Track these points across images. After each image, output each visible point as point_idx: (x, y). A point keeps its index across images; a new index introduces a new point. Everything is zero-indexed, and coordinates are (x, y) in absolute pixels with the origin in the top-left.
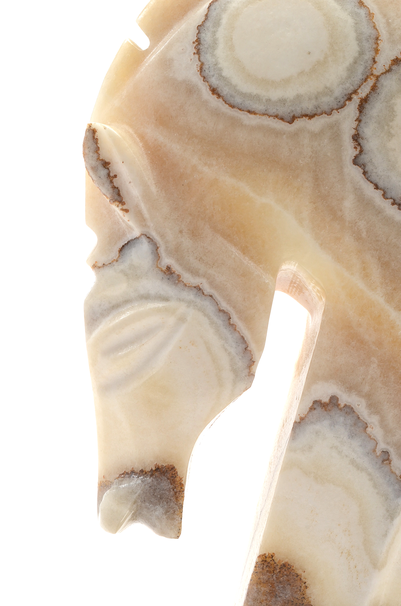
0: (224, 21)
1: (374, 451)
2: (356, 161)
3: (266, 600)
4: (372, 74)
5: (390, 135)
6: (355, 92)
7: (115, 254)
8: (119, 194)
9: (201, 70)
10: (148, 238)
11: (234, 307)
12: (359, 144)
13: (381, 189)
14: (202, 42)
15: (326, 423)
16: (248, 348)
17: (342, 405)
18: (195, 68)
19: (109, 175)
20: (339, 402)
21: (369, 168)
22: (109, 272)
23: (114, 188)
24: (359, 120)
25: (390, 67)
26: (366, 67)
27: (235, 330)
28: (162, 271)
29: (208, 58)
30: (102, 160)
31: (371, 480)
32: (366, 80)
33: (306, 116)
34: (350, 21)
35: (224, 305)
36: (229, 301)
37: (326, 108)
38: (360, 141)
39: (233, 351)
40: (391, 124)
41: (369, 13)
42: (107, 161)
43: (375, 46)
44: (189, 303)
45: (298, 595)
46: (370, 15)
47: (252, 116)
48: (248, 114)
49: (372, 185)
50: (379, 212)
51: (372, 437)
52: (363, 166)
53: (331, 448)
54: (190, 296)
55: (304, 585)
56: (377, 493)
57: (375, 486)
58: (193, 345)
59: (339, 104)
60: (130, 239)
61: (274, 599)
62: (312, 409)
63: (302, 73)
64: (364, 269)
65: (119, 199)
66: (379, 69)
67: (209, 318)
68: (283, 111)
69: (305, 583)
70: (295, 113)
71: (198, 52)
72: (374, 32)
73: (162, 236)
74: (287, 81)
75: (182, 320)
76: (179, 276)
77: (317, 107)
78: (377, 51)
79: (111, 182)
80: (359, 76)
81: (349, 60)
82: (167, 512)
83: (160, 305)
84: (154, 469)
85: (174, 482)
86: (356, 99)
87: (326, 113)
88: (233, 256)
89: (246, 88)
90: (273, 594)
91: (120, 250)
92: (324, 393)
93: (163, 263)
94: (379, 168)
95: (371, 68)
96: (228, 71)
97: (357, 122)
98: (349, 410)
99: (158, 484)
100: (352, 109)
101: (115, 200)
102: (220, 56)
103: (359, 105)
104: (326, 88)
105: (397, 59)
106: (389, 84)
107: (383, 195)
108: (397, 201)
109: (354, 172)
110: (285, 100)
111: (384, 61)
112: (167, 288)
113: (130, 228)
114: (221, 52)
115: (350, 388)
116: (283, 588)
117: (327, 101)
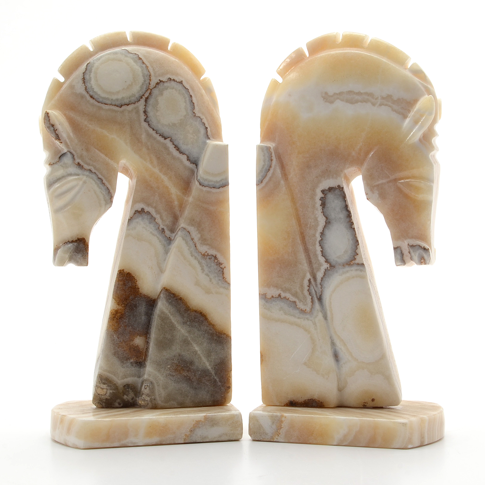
0: (93, 70)
1: (159, 228)
2: (145, 121)
3: (122, 287)
4: (149, 89)
5: (157, 111)
6: (143, 95)
7: (57, 159)
8: (58, 137)
9: (86, 89)
10: (70, 152)
11: (104, 177)
12: (146, 114)
13: (155, 130)
14: (85, 79)
15: (140, 218)
16: (110, 192)
17: (146, 212)
18: (83, 88)
19: (54, 129)
20: (145, 210)
21: (150, 123)
22: (56, 166)
23: (56, 134)
24: (145, 105)
25: (155, 86)
26: (147, 86)
27: (105, 185)
28: (76, 164)
29: (88, 85)
30: (51, 124)
31: (158, 239)
32: (147, 91)
33: (126, 105)
34: (140, 69)
35: (100, 176)
36: (102, 175)
37: (133, 101)
38: (146, 113)
39: (104, 193)
40: (157, 106)
42: (53, 124)
43: (149, 78)
44: (87, 176)
45: (134, 285)
46: (147, 67)
48: (105, 105)
49: (152, 129)
50: (155, 139)
51: (158, 223)
52: (148, 122)
53: (143, 228)
54: (87, 173)
56: (161, 244)
57: (160, 242)
58: (89, 191)
59: (138, 100)
60: (63, 153)
61: (125, 286)
62: (135, 213)
63: (124, 89)
64: (151, 160)
65: (58, 138)
66: (152, 86)
67: (95, 181)
68: (117, 103)
69: (136, 279)
70: (122, 104)
71: (84, 83)
72: (149, 73)
73: (76, 151)
74: (118, 92)
75: (85, 182)
76: (83, 166)
77: (130, 101)
78: (150, 80)
79: (55, 132)
80: (144, 89)
81: (141, 84)
82: (82, 256)
83: (76, 177)
84: (77, 240)
85: (85, 244)
86: (144, 98)
87: (133, 103)
88: (102, 158)
89: (103, 95)
90: (124, 284)
91: (59, 158)
92: (139, 207)
93: (76, 162)
94: (154, 123)
95: (149, 86)
96: (96, 89)
97: (145, 106)
98: (148, 213)
99: (79, 245)
100: (143, 101)
101: (57, 139)
102: (93, 83)
103: (145, 100)
104: (133, 94)
105: (158, 82)
106: (156, 92)
107: (156, 133)
108: (161, 134)
109: (145, 125)
110: (118, 99)
111: (153, 83)
112: (78, 171)
113: (63, 149)
114: (93, 82)
115: (148, 205)
116: (128, 282)
117: (133, 99)
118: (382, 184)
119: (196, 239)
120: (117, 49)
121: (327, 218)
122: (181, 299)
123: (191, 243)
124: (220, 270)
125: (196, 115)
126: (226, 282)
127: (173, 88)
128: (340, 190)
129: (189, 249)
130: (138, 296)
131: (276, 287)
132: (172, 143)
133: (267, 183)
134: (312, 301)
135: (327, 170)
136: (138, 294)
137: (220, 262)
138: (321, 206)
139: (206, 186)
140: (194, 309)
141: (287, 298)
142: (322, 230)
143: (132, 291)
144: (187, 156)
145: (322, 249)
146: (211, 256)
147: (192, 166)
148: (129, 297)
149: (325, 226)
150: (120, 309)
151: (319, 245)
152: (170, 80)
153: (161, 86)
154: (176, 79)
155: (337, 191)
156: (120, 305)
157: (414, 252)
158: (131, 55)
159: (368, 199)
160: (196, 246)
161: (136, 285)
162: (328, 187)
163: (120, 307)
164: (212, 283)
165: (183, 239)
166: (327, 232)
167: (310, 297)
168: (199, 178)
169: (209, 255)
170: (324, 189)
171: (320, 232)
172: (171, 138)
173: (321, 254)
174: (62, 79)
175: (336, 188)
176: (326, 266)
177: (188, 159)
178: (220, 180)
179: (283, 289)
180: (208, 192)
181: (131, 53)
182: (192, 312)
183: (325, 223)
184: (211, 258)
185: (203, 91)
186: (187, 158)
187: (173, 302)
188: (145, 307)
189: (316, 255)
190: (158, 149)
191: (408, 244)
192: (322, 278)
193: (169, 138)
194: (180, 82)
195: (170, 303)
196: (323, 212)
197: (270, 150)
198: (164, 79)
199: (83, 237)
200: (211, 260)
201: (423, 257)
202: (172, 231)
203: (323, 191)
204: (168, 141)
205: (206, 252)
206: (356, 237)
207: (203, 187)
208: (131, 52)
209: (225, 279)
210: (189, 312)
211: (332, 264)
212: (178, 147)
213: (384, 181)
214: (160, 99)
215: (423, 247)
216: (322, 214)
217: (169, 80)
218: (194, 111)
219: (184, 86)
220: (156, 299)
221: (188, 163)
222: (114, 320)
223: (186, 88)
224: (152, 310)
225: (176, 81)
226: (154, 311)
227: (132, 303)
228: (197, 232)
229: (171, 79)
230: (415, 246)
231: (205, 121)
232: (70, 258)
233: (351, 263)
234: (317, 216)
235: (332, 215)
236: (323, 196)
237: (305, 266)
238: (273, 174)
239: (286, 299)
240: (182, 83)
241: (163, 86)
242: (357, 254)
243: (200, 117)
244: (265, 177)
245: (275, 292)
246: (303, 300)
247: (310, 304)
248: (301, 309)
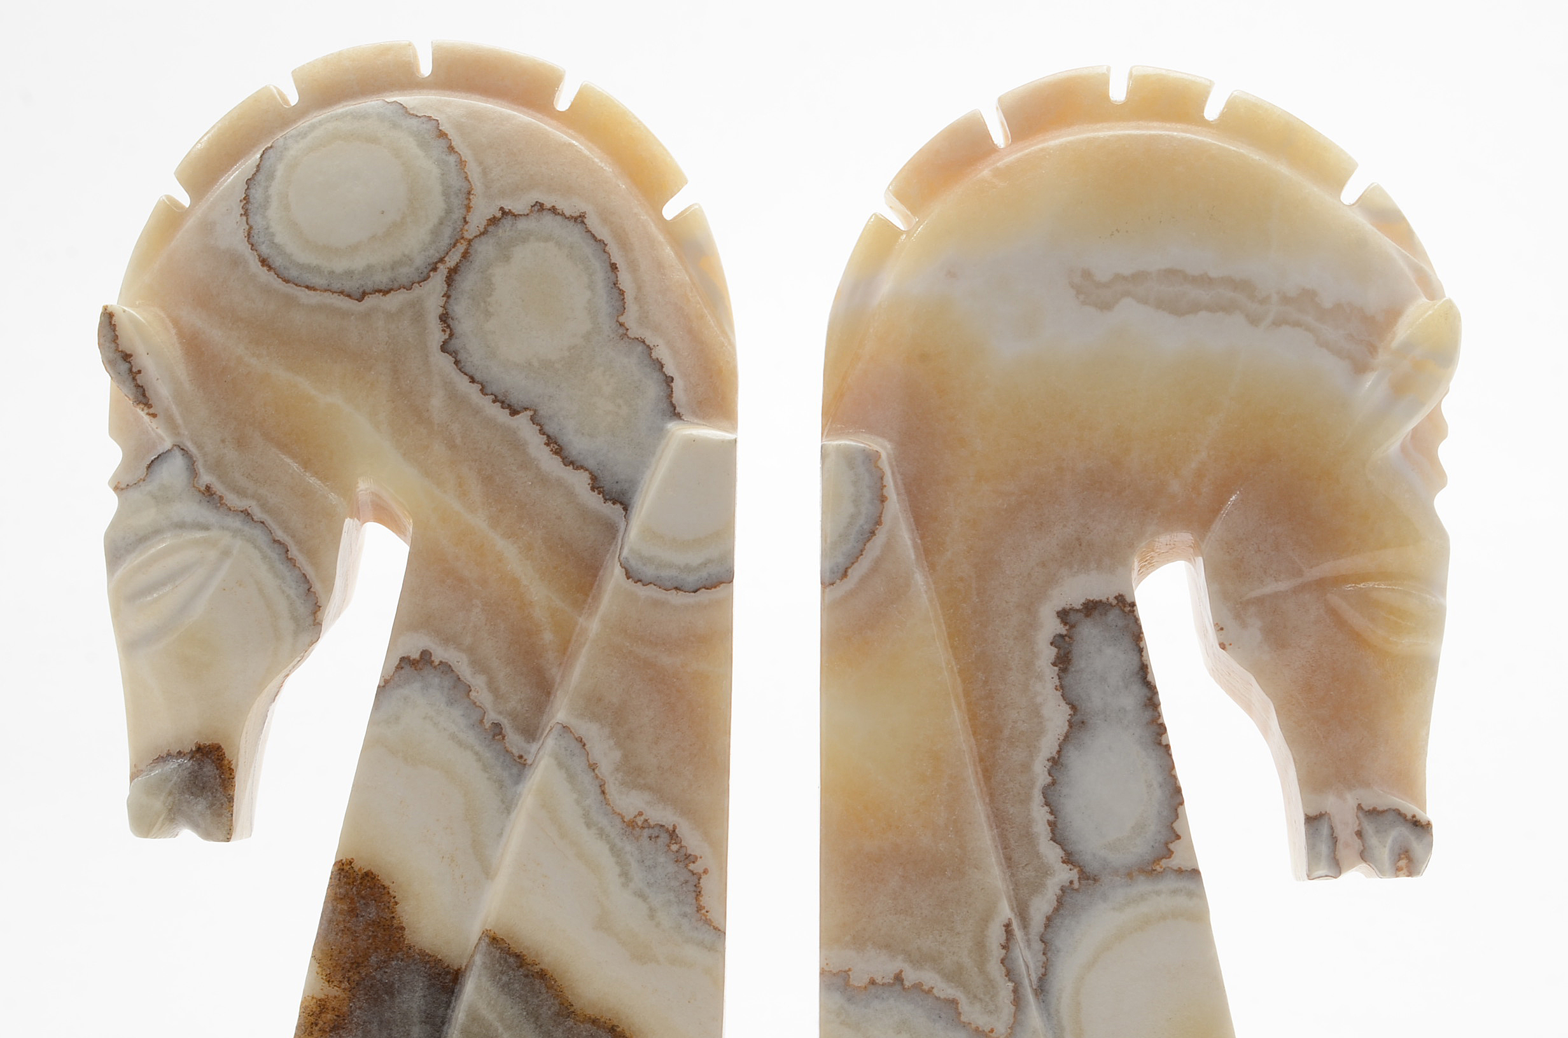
0: (279, 173)
1: (481, 721)
2: (444, 348)
3: (344, 921)
4: (463, 238)
5: (488, 314)
6: (442, 260)
7: (141, 471)
8: (144, 395)
9: (249, 236)
10: (182, 449)
11: (293, 537)
12: (449, 326)
13: (478, 383)
14: (251, 200)
15: (417, 685)
16: (312, 589)
17: (437, 663)
18: (241, 234)
19: (131, 370)
20: (433, 658)
21: (462, 356)
22: (134, 495)
23: (138, 386)
24: (447, 296)
25: (485, 228)
26: (455, 229)
27: (295, 566)
28: (200, 491)
29: (257, 221)
30: (122, 351)
31: (479, 760)
32: (455, 245)
33: (379, 291)
34: (436, 171)
35: (280, 534)
36: (286, 529)
37: (404, 281)
38: (450, 321)
39: (292, 593)
40: (489, 300)
41: (461, 160)
42: (128, 352)
43: (466, 202)
44: (236, 533)
45: (388, 916)
46: (462, 163)
47: (312, 293)
48: (306, 290)
49: (467, 377)
50: (477, 411)
51: (478, 704)
52: (454, 354)
53: (425, 718)
54: (236, 523)
55: (393, 900)
56: (489, 779)
57: (485, 768)
58: (240, 585)
59: (422, 276)
60: (161, 452)
61: (354, 919)
62: (399, 667)
63: (373, 237)
64: (460, 485)
65: (144, 401)
66: (471, 231)
67: (261, 550)
68: (348, 285)
69: (394, 897)
70: (365, 288)
71: (246, 214)
72: (465, 184)
73: (200, 447)
74: (354, 248)
75: (226, 553)
76: (221, 498)
77: (393, 280)
78: (468, 208)
79: (134, 379)
80: (445, 241)
81: (434, 220)
82: (212, 805)
83: (199, 535)
84: (194, 749)
85: (221, 767)
86: (443, 270)
87: (404, 288)
88: (290, 471)
89: (304, 257)
90: (353, 912)
91: (149, 467)
92: (413, 646)
93: (201, 482)
94: (475, 355)
95: (461, 230)
96: (282, 237)
97: (445, 299)
98: (446, 668)
99: (201, 768)
100: (437, 282)
101: (140, 402)
102: (273, 219)
103: (447, 277)
104: (405, 256)
105: (494, 217)
106: (485, 249)
107: (482, 390)
108: (500, 397)
109: (444, 362)
110: (353, 272)
111: (477, 221)
112: (205, 514)
113: (161, 437)
114: (273, 212)
115: (448, 640)
116: (366, 904)
117: (406, 273)
118: (1276, 595)
119: (606, 768)
120: (371, 104)
121: (1074, 707)
122: (542, 975)
123: (586, 779)
124: (687, 882)
125: (628, 333)
126: (708, 922)
127: (547, 239)
128: (1123, 611)
129: (578, 802)
130: (399, 954)
131: (887, 946)
132: (538, 427)
133: (864, 580)
134: (1018, 1000)
135: (1078, 539)
136: (401, 949)
137: (689, 852)
138: (1054, 664)
139: (651, 583)
140: (590, 1012)
141: (926, 988)
142: (1057, 748)
143: (380, 935)
144: (590, 473)
145: (1051, 818)
146: (656, 829)
147: (613, 511)
148: (367, 956)
149: (1067, 737)
150: (335, 997)
151: (1043, 800)
152: (538, 211)
153: (505, 230)
154: (562, 205)
155: (1113, 616)
156: (336, 983)
157: (1377, 832)
158: (414, 122)
159: (1223, 646)
160: (603, 792)
161: (393, 917)
162: (1083, 601)
163: (334, 991)
164: (658, 925)
165: (561, 765)
166: (1075, 759)
167: (1011, 985)
168: (625, 553)
169: (649, 827)
170: (1068, 607)
171: (1049, 756)
172: (535, 411)
173: (1051, 835)
174: (185, 200)
175: (1111, 605)
176: (1064, 875)
177: (596, 485)
178: (701, 565)
179: (910, 955)
180: (656, 603)
181: (413, 115)
182: (582, 1022)
183: (1067, 723)
184: (658, 837)
185: (668, 252)
186: (590, 481)
187: (516, 985)
188: (425, 996)
189: (1028, 837)
190: (488, 448)
191: (1359, 805)
192: (1049, 919)
193: (526, 409)
194: (576, 219)
195: (503, 986)
196: (1061, 687)
197: (879, 464)
198: (519, 205)
199: (216, 742)
200: (656, 842)
201: (1407, 852)
202: (531, 733)
203: (1064, 615)
204: (522, 422)
205: (640, 814)
206: (1175, 778)
207: (639, 583)
208: (415, 113)
209: (703, 911)
210: (571, 1023)
211: (1087, 870)
212: (560, 442)
213: (1283, 586)
214: (499, 273)
215: (1409, 816)
216: (1059, 693)
217: (536, 208)
218: (622, 319)
219: (588, 231)
220: (464, 967)
221: (594, 501)
222: (311, 1034)
223: (599, 238)
224: (448, 1004)
225: (563, 215)
226: (453, 1011)
227: (378, 977)
228: (612, 742)
229: (542, 205)
230: (1383, 812)
231: (662, 353)
232: (170, 810)
233: (1158, 868)
234: (1039, 700)
235: (1095, 699)
236: (1064, 632)
237: (995, 876)
238: (889, 546)
239: (923, 991)
240: (583, 222)
241: (511, 230)
242: (1178, 837)
243: (644, 342)
244: (858, 558)
245: (883, 966)
246: (982, 996)
247: (1007, 1009)
248: (973, 1026)
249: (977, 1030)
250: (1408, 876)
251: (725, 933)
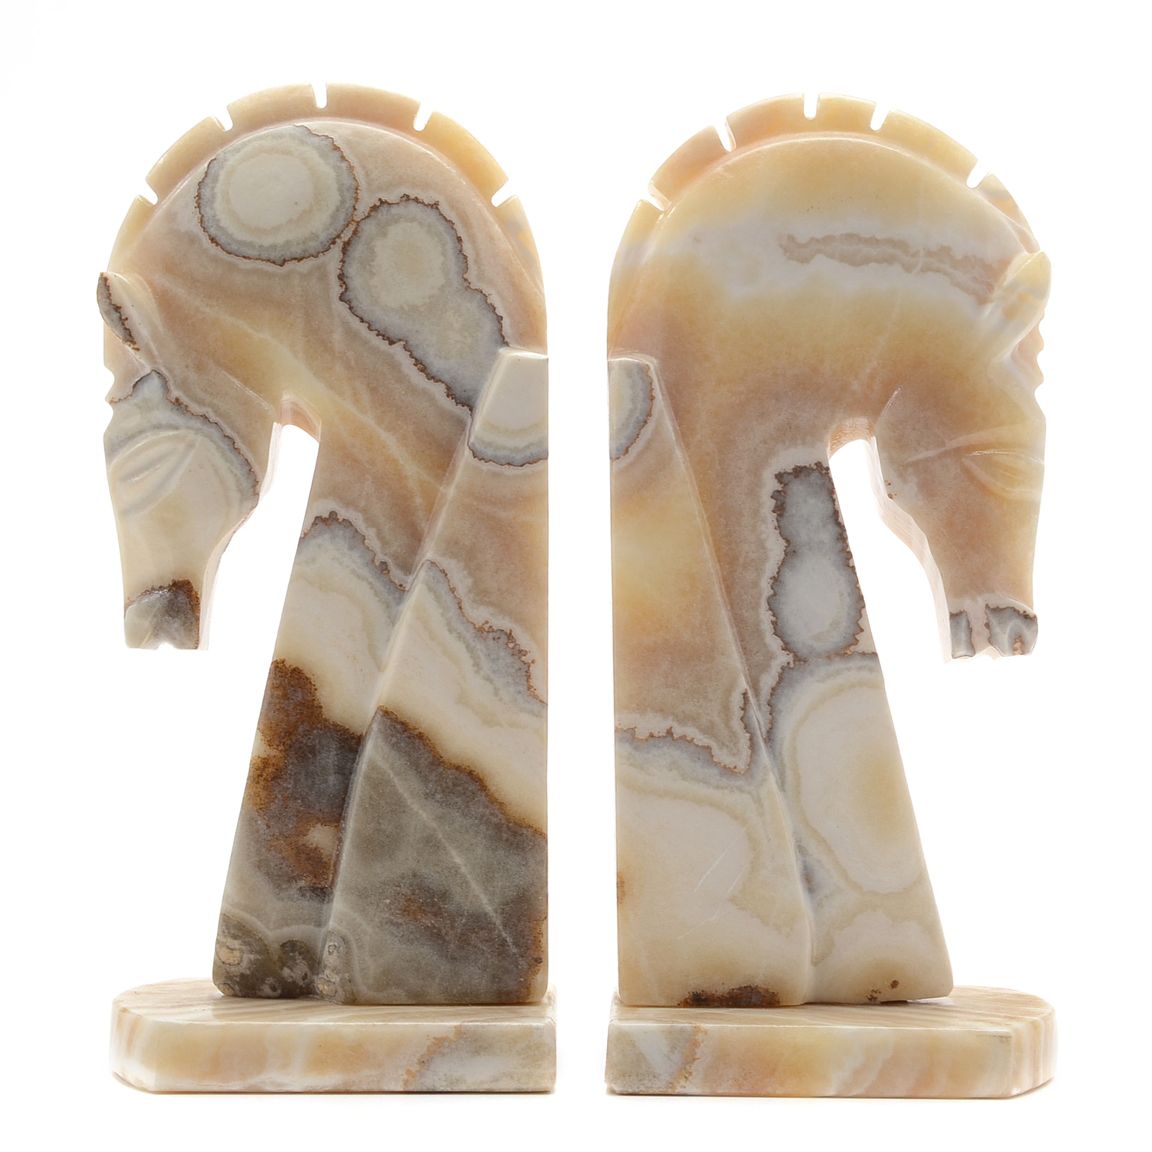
0: (222, 177)
1: (373, 561)
2: (342, 298)
3: (279, 703)
4: (353, 220)
5: (372, 274)
6: (339, 236)
7: (129, 390)
8: (130, 335)
9: (201, 221)
10: (158, 373)
11: (238, 433)
12: (344, 283)
13: (366, 322)
14: (202, 197)
15: (327, 536)
16: (252, 470)
17: (341, 520)
18: (196, 220)
19: (120, 318)
20: (338, 517)
21: (354, 303)
22: (124, 406)
23: (126, 329)
24: (343, 261)
25: (369, 213)
26: (347, 214)
27: (240, 453)
28: (171, 402)
29: (208, 212)
30: (114, 305)
31: (372, 588)
32: (348, 225)
33: (295, 259)
34: (333, 174)
35: (229, 432)
36: (233, 428)
37: (313, 251)
38: (345, 280)
39: (238, 472)
40: (372, 263)
41: (350, 165)
42: (119, 305)
43: (355, 195)
44: (198, 431)
45: (310, 698)
46: (351, 168)
47: (248, 261)
48: (243, 259)
49: (358, 318)
50: (366, 342)
51: (370, 548)
52: (349, 302)
53: (333, 559)
54: (197, 424)
55: (313, 687)
56: (379, 601)
57: (376, 594)
58: (202, 468)
59: (325, 247)
60: (143, 375)
61: (287, 701)
62: (314, 524)
63: (290, 221)
64: (355, 395)
65: (131, 339)
66: (359, 215)
67: (215, 442)
68: (273, 256)
69: (314, 685)
70: (285, 257)
71: (199, 206)
72: (354, 183)
73: (170, 371)
74: (277, 229)
75: (191, 446)
76: (187, 407)
77: (305, 251)
78: (356, 199)
79: (123, 324)
80: (341, 222)
81: (333, 208)
82: (184, 623)
83: (171, 433)
84: (171, 584)
85: (191, 596)
86: (340, 243)
87: (313, 256)
88: (235, 387)
89: (241, 236)
90: (285, 696)
91: (134, 386)
92: (324, 509)
93: (172, 396)
94: (363, 304)
95: (352, 215)
96: (225, 222)
97: (341, 263)
98: (347, 524)
99: (176, 598)
100: (336, 251)
101: (128, 341)
102: (218, 209)
103: (343, 248)
104: (312, 233)
105: (375, 205)
106: (369, 228)
107: (368, 327)
108: (382, 332)
109: (342, 308)
110: (276, 246)
111: (363, 208)
112: (176, 418)
113: (142, 365)
114: (218, 205)
115: (348, 504)
116: (295, 691)
117: (313, 246)
118: (927, 460)
119: (461, 591)
120: (285, 127)
121: (788, 541)
122: (420, 736)
123: (448, 598)
124: (520, 669)
125: (471, 286)
126: (536, 697)
127: (413, 220)
128: (821, 473)
129: (443, 615)
130: (319, 726)
131: (661, 710)
132: (409, 353)
133: (640, 455)
134: (753, 745)
135: (789, 424)
136: (320, 722)
137: (521, 648)
138: (774, 512)
139: (491, 460)
140: (454, 761)
141: (689, 738)
142: (777, 570)
143: (304, 712)
144: (446, 385)
145: (774, 619)
146: (498, 633)
147: (461, 411)
148: (296, 728)
149: (783, 562)
150: (275, 756)
151: (768, 607)
152: (406, 200)
153: (383, 214)
154: (422, 197)
155: (814, 477)
156: (275, 746)
157: (1000, 623)
158: (316, 140)
159: (890, 496)
160: (460, 608)
161: (314, 699)
162: (793, 466)
163: (273, 752)
164: (501, 700)
165: (430, 589)
166: (790, 578)
167: (748, 735)
168: (472, 440)
169: (493, 631)
170: (783, 471)
171: (772, 576)
172: (407, 342)
173: (773, 631)
174: (153, 198)
175: (812, 469)
176: (783, 658)
177: (450, 393)
178: (526, 446)
179: (677, 716)
180: (495, 475)
181: (315, 134)
182: (449, 769)
183: (783, 553)
184: (499, 638)
185: (497, 229)
186: (446, 390)
187: (402, 744)
188: (337, 754)
189: (758, 633)
190: (374, 368)
191: (987, 605)
192: (773, 689)
193: (400, 340)
194: (432, 206)
195: (393, 745)
196: (779, 527)
197: (649, 374)
198: (391, 197)
199: (186, 579)
200: (498, 642)
201: (1020, 637)
202: (407, 568)
203: (780, 477)
204: (397, 349)
205: (487, 622)
206: (859, 589)
207: (483, 461)
208: (316, 133)
209: (532, 689)
210: (441, 770)
211: (799, 654)
212: (424, 363)
213: (931, 453)
214: (379, 245)
215: (1021, 612)
216: (778, 531)
217: (404, 199)
218: (466, 276)
219: (441, 214)
220: (364, 734)
221: (449, 404)
222: (258, 782)
223: (448, 219)
224: (354, 761)
225: (423, 203)
226: (357, 765)
227: (305, 741)
228: (465, 573)
229: (408, 196)
230: (1004, 609)
231: (495, 299)
232: (155, 628)
233: (848, 652)
234: (763, 536)
235: (803, 535)
236: (780, 489)
237: (734, 659)
238: (657, 431)
239: (687, 741)
240: (437, 208)
241: (387, 214)
242: (862, 630)
243: (481, 292)
244: (635, 440)
245: (658, 724)
246: (728, 743)
247: (745, 751)
248: (722, 764)
249: (725, 767)
250: (1022, 654)
251: (547, 705)
